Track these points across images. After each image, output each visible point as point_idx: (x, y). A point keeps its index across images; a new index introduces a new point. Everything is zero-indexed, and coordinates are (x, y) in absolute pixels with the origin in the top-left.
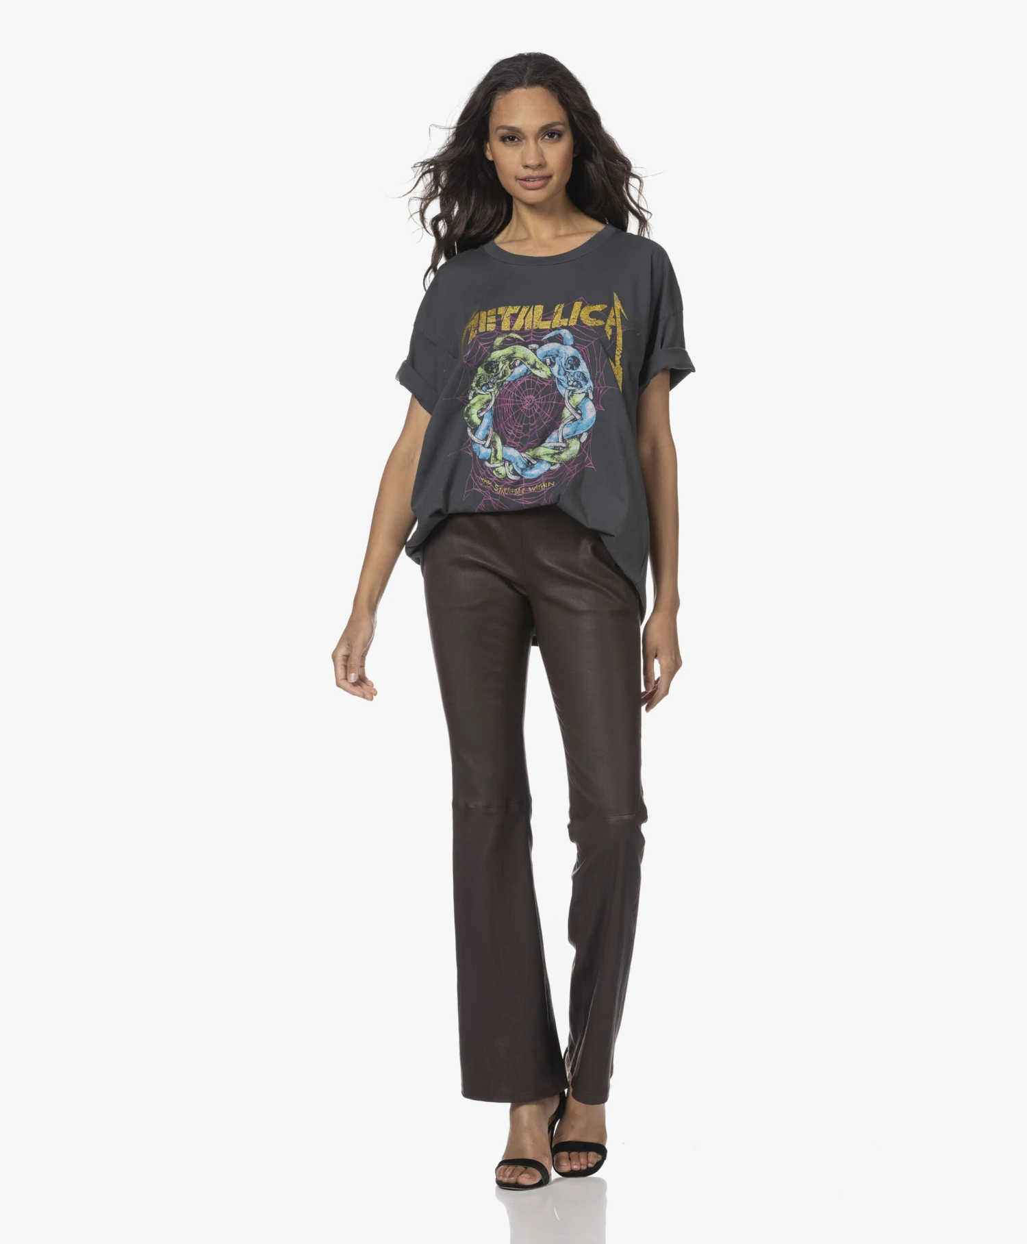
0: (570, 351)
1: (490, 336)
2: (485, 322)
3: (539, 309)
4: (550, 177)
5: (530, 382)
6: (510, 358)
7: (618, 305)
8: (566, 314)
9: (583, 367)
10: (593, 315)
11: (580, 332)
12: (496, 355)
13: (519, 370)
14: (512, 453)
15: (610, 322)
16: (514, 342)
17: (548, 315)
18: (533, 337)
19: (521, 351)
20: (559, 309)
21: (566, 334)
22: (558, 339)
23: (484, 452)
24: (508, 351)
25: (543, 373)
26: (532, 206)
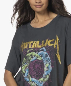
0: (45, 53)
1: (26, 50)
2: (25, 46)
3: (38, 42)
4: (43, 5)
5: (37, 61)
6: (31, 55)
7: (57, 38)
8: (44, 43)
9: (48, 57)
10: (51, 43)
11: (48, 48)
12: (28, 55)
13: (34, 58)
14: (34, 79)
15: (55, 44)
16: (32, 51)
17: (40, 44)
18: (37, 50)
19: (34, 54)
20: (43, 42)
21: (44, 48)
22: (43, 50)
23: (28, 79)
24: (31, 54)
25: (40, 59)
26: (38, 13)
